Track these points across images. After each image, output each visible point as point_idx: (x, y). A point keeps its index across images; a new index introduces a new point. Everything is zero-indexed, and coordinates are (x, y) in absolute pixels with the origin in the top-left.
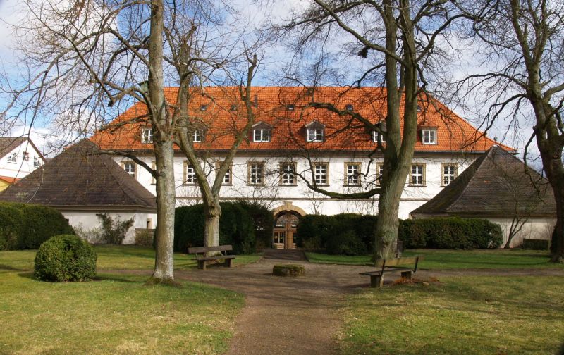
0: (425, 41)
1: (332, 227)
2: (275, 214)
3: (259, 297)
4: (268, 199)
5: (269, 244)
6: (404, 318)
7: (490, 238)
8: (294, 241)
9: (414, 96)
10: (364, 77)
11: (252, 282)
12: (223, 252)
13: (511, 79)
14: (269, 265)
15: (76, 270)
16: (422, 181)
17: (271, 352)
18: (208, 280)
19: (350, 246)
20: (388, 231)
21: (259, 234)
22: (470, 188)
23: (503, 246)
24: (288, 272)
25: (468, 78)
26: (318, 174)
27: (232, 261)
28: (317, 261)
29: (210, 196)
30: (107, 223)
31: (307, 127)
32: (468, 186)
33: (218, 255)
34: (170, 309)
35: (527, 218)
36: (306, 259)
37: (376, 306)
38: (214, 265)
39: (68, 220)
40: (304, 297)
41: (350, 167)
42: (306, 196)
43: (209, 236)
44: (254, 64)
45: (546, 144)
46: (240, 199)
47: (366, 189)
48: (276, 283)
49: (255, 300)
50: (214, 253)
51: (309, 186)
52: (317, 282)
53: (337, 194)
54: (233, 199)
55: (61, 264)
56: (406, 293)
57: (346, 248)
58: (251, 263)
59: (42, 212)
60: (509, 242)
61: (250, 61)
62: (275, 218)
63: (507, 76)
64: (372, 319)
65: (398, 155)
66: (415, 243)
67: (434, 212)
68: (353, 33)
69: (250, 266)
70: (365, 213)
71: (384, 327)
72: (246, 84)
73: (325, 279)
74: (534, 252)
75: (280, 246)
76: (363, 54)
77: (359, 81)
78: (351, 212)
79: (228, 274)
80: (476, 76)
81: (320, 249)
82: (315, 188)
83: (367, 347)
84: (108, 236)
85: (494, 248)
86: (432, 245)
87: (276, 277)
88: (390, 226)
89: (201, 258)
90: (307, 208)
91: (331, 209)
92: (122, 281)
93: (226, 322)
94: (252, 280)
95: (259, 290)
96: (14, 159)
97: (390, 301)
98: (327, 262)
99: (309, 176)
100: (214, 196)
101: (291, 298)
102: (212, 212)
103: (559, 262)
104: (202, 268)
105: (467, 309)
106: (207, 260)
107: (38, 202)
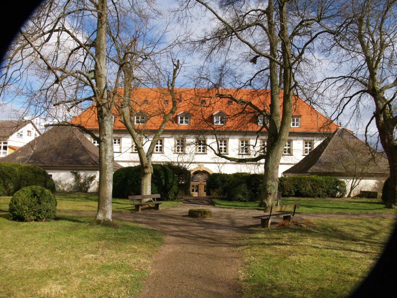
0: (297, 53)
1: (231, 182)
2: (192, 172)
3: (176, 236)
4: (187, 162)
5: (187, 193)
6: (293, 258)
7: (337, 190)
8: (205, 191)
9: (290, 90)
10: (254, 77)
11: (173, 222)
12: (154, 199)
13: (356, 79)
14: (186, 208)
15: (40, 213)
16: (290, 152)
17: (180, 295)
18: (140, 220)
19: (243, 195)
20: (271, 185)
21: (180, 186)
22: (324, 156)
23: (346, 196)
24: (200, 215)
25: (325, 80)
26: (221, 146)
27: (160, 205)
28: (221, 206)
29: (145, 159)
30: (78, 178)
31: (214, 116)
32: (323, 155)
33: (151, 201)
34: (102, 248)
35: (363, 176)
36: (212, 204)
37: (268, 245)
38: (147, 208)
39: (51, 176)
40: (210, 236)
41: (242, 142)
42: (213, 161)
43: (144, 187)
44: (177, 67)
45: (382, 125)
46: (168, 162)
47: (255, 155)
48: (190, 224)
49: (172, 239)
50: (147, 200)
51: (215, 153)
52: (221, 223)
53: (235, 159)
54: (163, 162)
55: (27, 208)
56: (290, 234)
57: (240, 196)
58: (174, 207)
59: (32, 170)
60: (350, 193)
61: (175, 65)
62: (192, 176)
63: (353, 78)
64: (266, 259)
65: (278, 131)
66: (286, 193)
67: (300, 172)
68: (248, 44)
69: (172, 209)
70: (252, 172)
71: (278, 267)
72: (171, 80)
73: (226, 220)
74: (369, 200)
75: (195, 194)
76: (254, 61)
77: (251, 80)
78: (243, 172)
79: (156, 215)
80: (331, 78)
81: (222, 196)
82: (219, 155)
83: (266, 290)
84: (78, 186)
85: (341, 197)
86: (298, 194)
87: (191, 219)
88: (272, 182)
89: (137, 203)
90: (213, 169)
91: (230, 169)
92: (74, 221)
93: (145, 261)
94: (172, 221)
95: (177, 229)
96: (21, 135)
97: (278, 241)
98: (228, 207)
99: (215, 146)
100: (148, 159)
101: (201, 237)
102: (146, 171)
103: (392, 208)
104: (138, 211)
105: (341, 249)
106: (142, 205)
107: (31, 163)
